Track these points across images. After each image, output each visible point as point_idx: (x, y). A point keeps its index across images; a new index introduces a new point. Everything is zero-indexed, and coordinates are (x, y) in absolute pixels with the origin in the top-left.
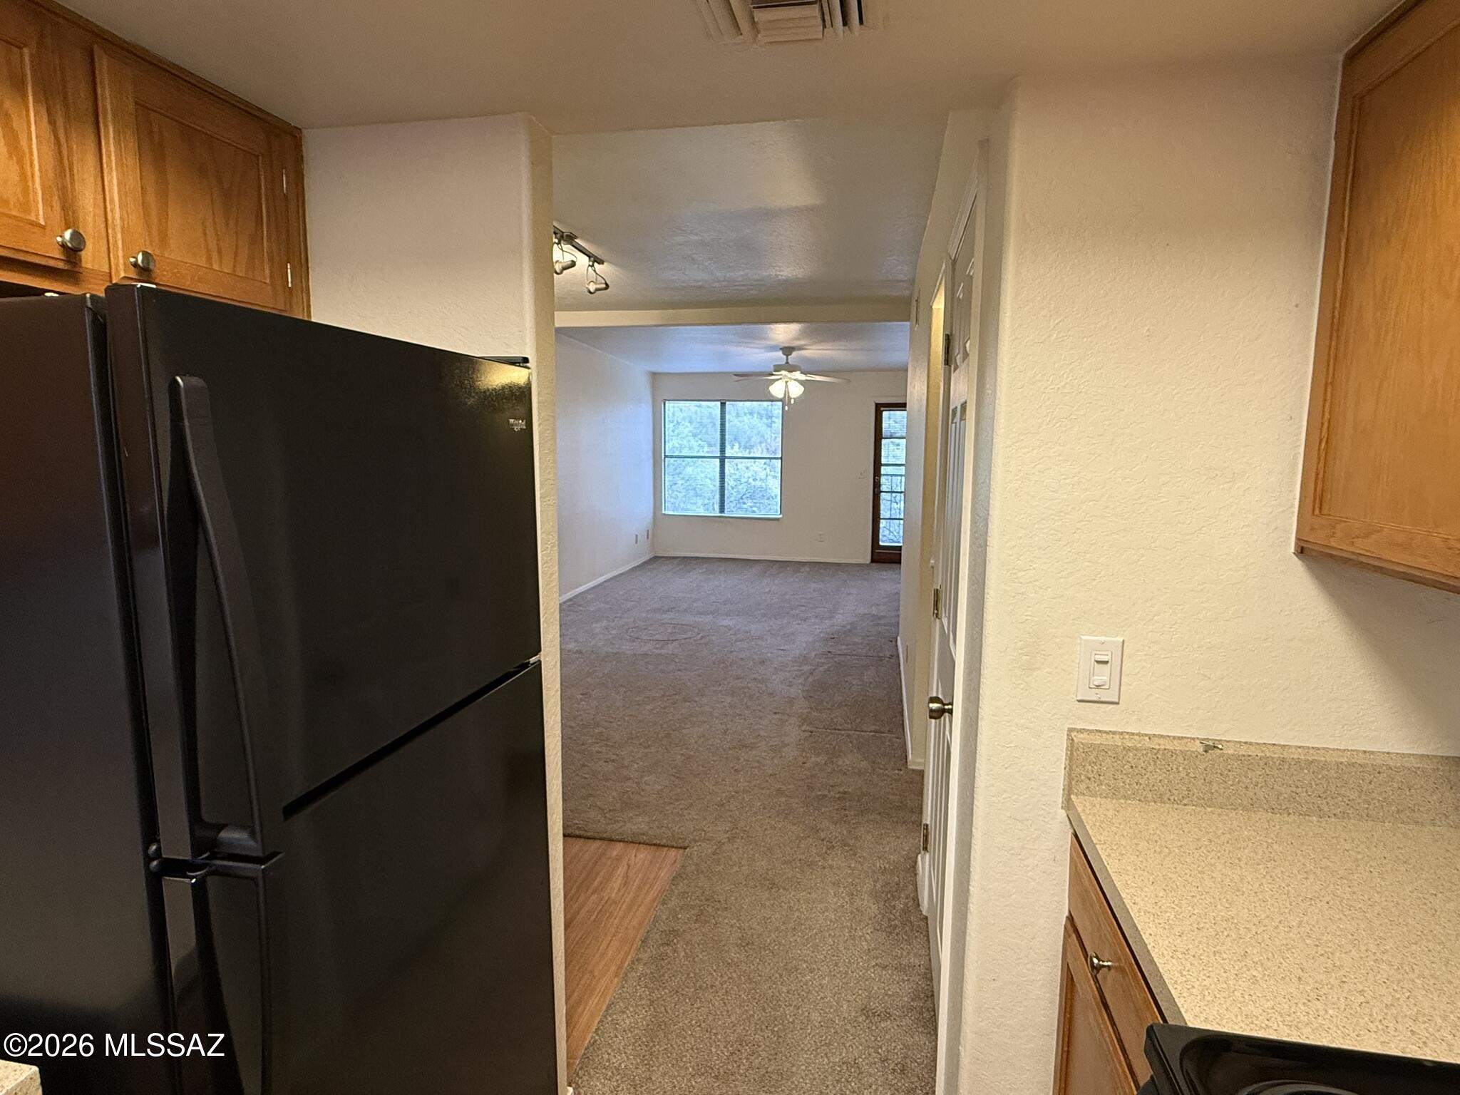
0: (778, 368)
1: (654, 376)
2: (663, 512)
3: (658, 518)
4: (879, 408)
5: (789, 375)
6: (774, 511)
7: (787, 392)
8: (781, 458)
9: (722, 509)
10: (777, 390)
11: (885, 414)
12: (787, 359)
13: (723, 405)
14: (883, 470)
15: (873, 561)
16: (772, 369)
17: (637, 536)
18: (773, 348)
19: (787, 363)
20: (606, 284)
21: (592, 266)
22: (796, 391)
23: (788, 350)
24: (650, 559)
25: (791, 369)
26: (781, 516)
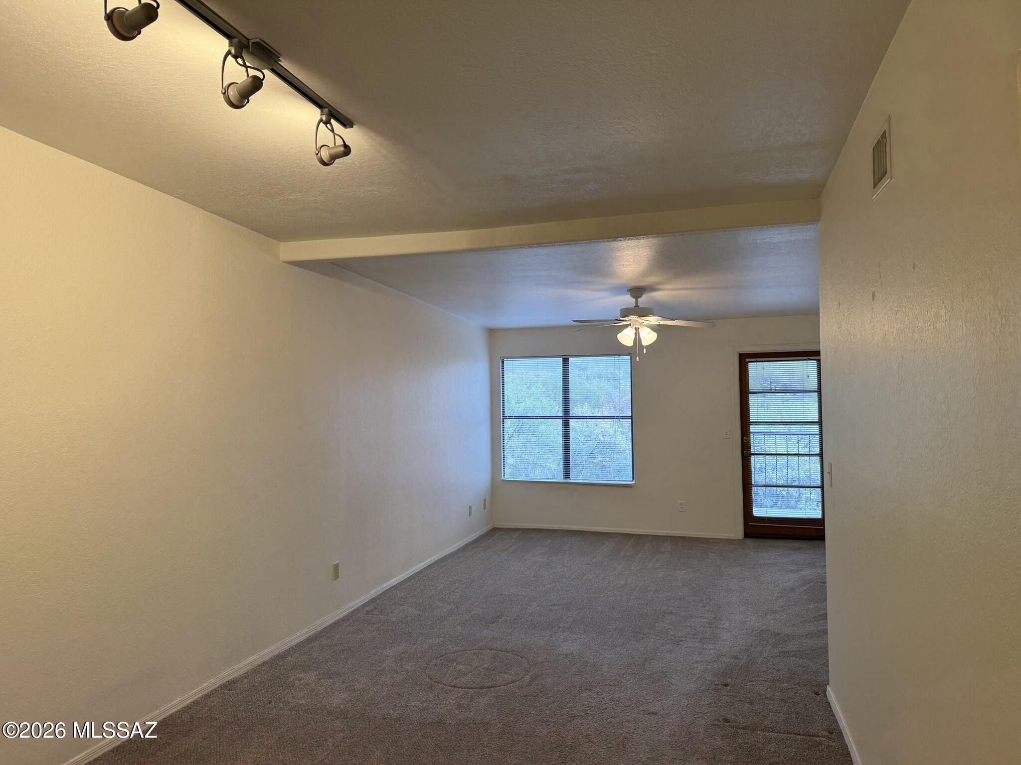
0: (626, 313)
1: (492, 333)
2: (503, 478)
3: (497, 485)
4: (744, 359)
5: (640, 320)
6: (626, 478)
7: (637, 340)
8: (631, 417)
9: (567, 474)
10: (626, 338)
11: (752, 366)
12: (637, 302)
13: (566, 361)
14: (753, 428)
15: (746, 535)
16: (617, 315)
17: (470, 507)
18: (618, 290)
19: (637, 306)
20: (346, 146)
21: (327, 123)
22: (649, 337)
23: (637, 291)
24: (488, 532)
25: (643, 312)
26: (633, 482)
